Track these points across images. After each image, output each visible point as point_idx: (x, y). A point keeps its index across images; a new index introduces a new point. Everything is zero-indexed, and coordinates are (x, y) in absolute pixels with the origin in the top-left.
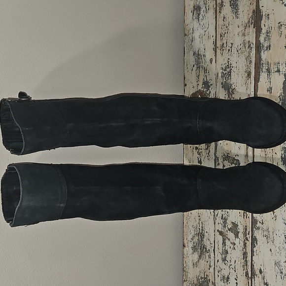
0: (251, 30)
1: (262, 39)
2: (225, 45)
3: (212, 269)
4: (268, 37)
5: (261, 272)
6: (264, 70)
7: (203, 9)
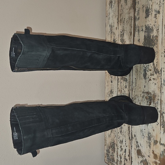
0: (132, 11)
1: (136, 14)
2: (122, 20)
3: (116, 137)
4: (138, 14)
5: (135, 136)
6: (137, 30)
7: (113, 2)
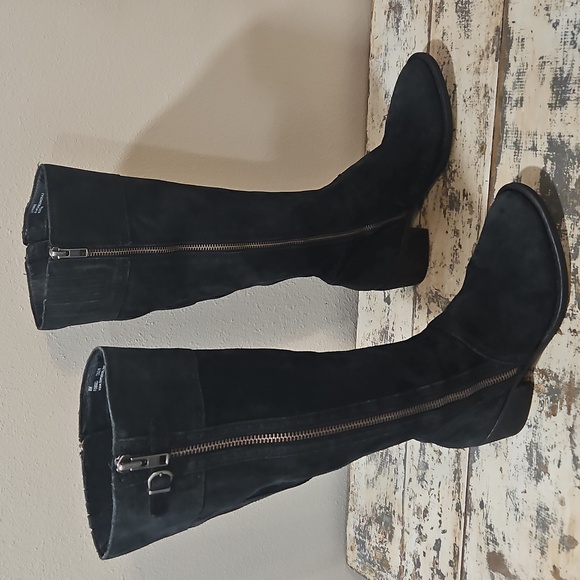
0: (490, 65)
1: (509, 84)
3: (399, 494)
4: (519, 83)
5: (482, 505)
6: (509, 143)
7: (406, 11)
